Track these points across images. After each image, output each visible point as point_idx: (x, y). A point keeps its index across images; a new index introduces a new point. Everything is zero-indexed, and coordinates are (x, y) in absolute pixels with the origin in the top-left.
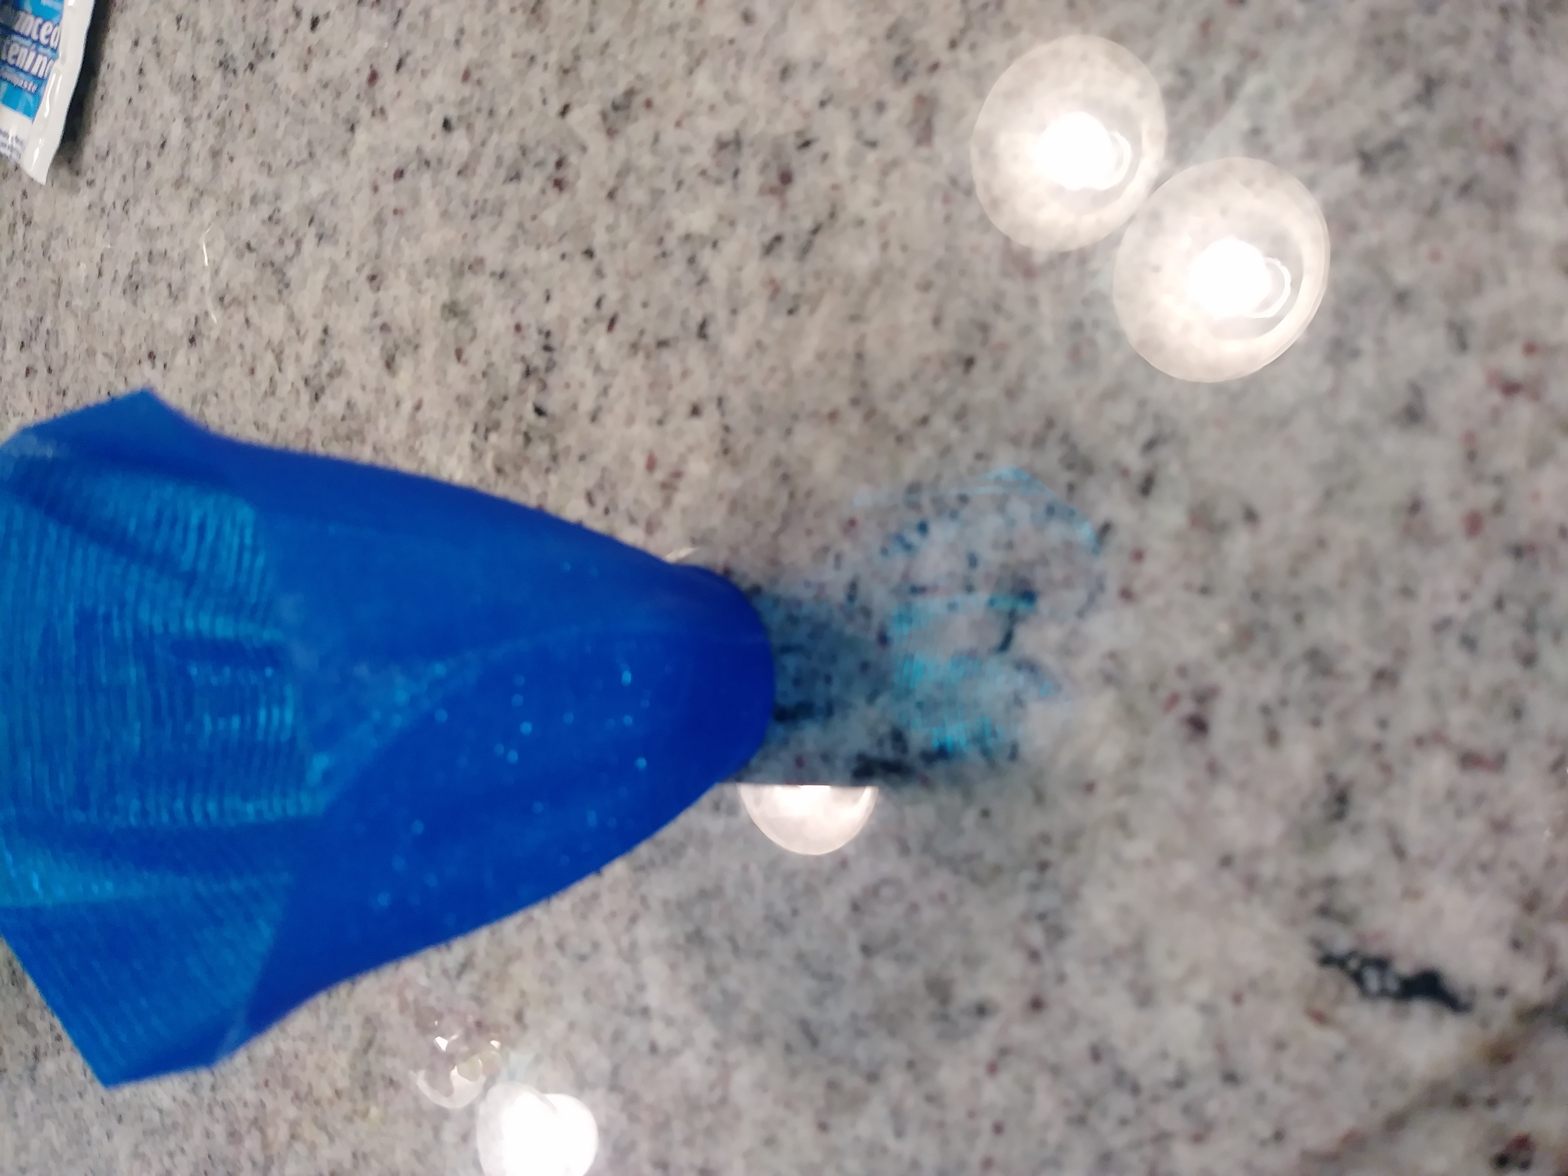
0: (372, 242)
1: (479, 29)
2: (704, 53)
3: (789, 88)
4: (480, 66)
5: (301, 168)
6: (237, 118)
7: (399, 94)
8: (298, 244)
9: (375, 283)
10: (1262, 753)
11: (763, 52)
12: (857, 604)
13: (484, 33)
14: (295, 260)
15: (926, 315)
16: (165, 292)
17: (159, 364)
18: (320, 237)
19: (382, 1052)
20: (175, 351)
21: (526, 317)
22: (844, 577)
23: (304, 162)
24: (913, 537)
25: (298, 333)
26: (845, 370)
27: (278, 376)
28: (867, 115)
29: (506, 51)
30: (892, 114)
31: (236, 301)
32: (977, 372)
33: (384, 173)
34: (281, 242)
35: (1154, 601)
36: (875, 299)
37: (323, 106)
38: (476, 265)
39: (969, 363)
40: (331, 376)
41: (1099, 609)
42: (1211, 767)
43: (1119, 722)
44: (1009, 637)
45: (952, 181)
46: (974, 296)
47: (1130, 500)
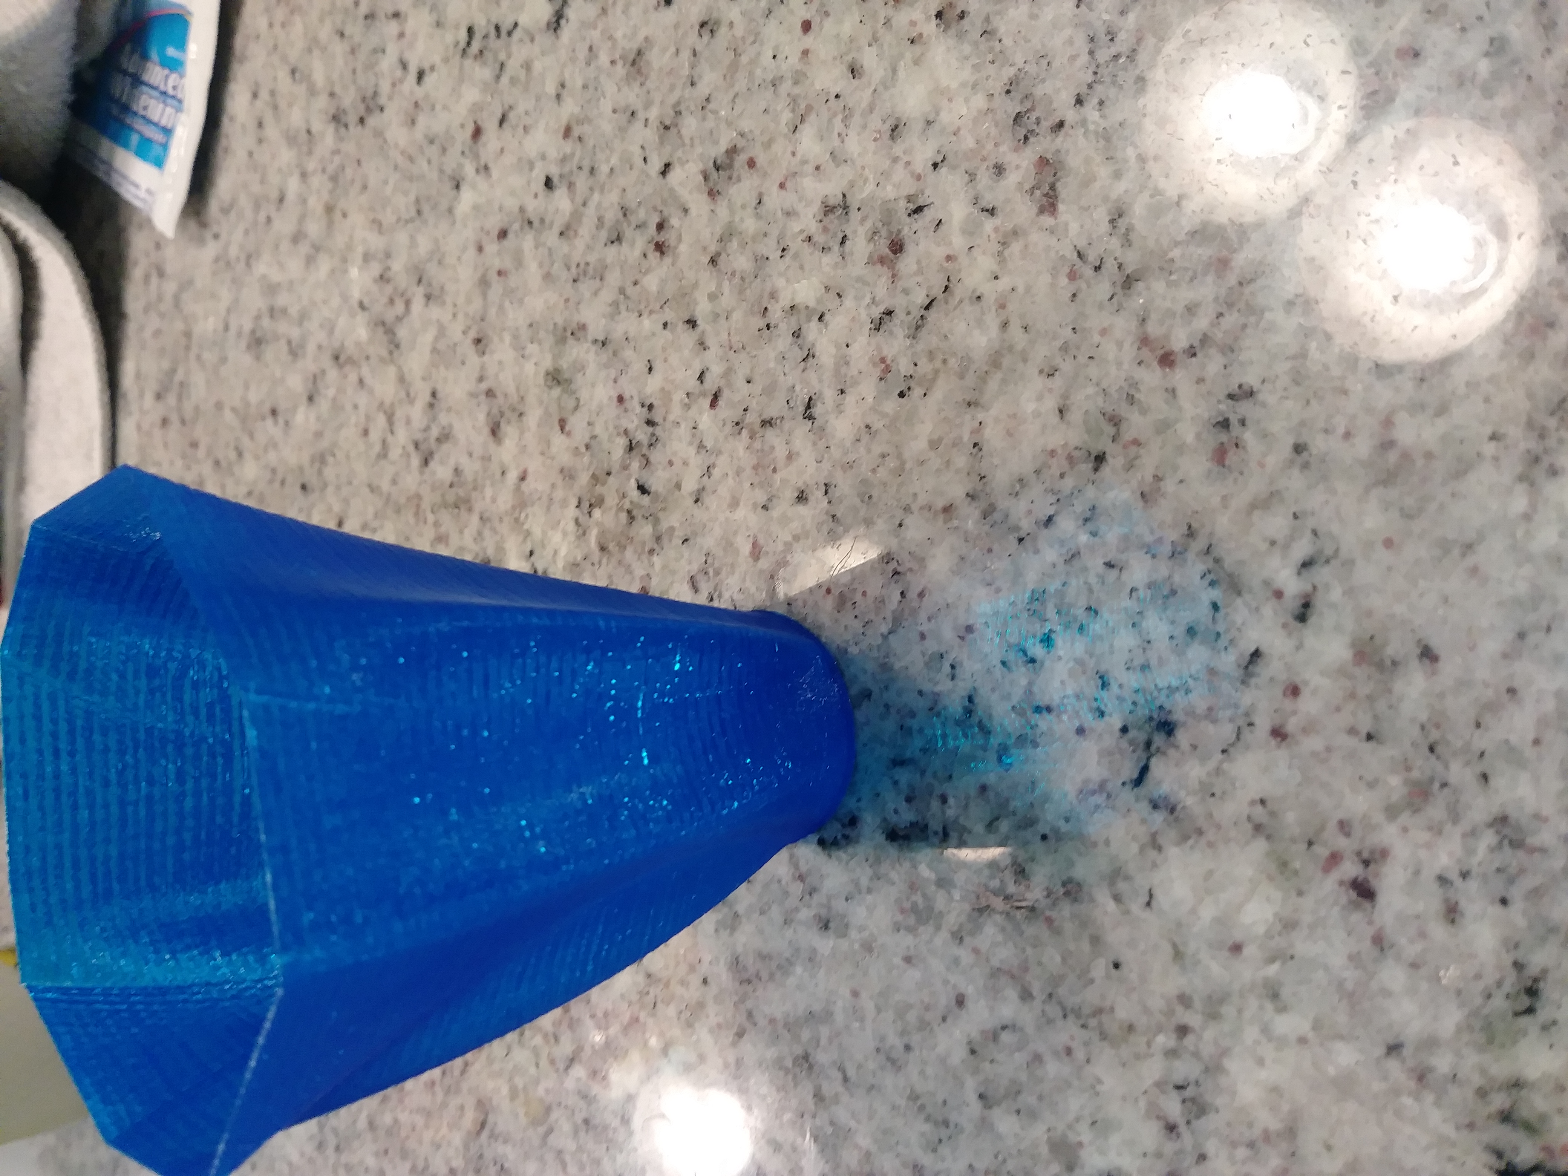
0: (476, 305)
1: (579, 83)
2: (809, 108)
3: (898, 149)
4: (580, 122)
5: (410, 225)
6: (349, 172)
7: (502, 150)
8: (408, 303)
9: (481, 346)
10: (1439, 931)
11: (871, 109)
12: (975, 719)
13: (585, 87)
14: (405, 320)
15: (1051, 404)
16: (285, 348)
17: (281, 421)
18: (428, 297)
19: (493, 1136)
20: (295, 408)
21: (629, 390)
22: (962, 688)
23: (411, 220)
24: (1037, 650)
25: (408, 395)
26: (961, 460)
27: (390, 439)
28: (984, 178)
29: (606, 106)
30: (1012, 178)
31: (351, 361)
32: (1106, 470)
34: (391, 301)
35: (1313, 743)
36: (993, 384)
37: (429, 162)
38: (578, 331)
39: (1100, 459)
40: (439, 440)
41: (1247, 748)
42: (1378, 941)
43: (1270, 878)
44: (1144, 770)
45: (1080, 255)
46: (1104, 384)
47: (1285, 626)
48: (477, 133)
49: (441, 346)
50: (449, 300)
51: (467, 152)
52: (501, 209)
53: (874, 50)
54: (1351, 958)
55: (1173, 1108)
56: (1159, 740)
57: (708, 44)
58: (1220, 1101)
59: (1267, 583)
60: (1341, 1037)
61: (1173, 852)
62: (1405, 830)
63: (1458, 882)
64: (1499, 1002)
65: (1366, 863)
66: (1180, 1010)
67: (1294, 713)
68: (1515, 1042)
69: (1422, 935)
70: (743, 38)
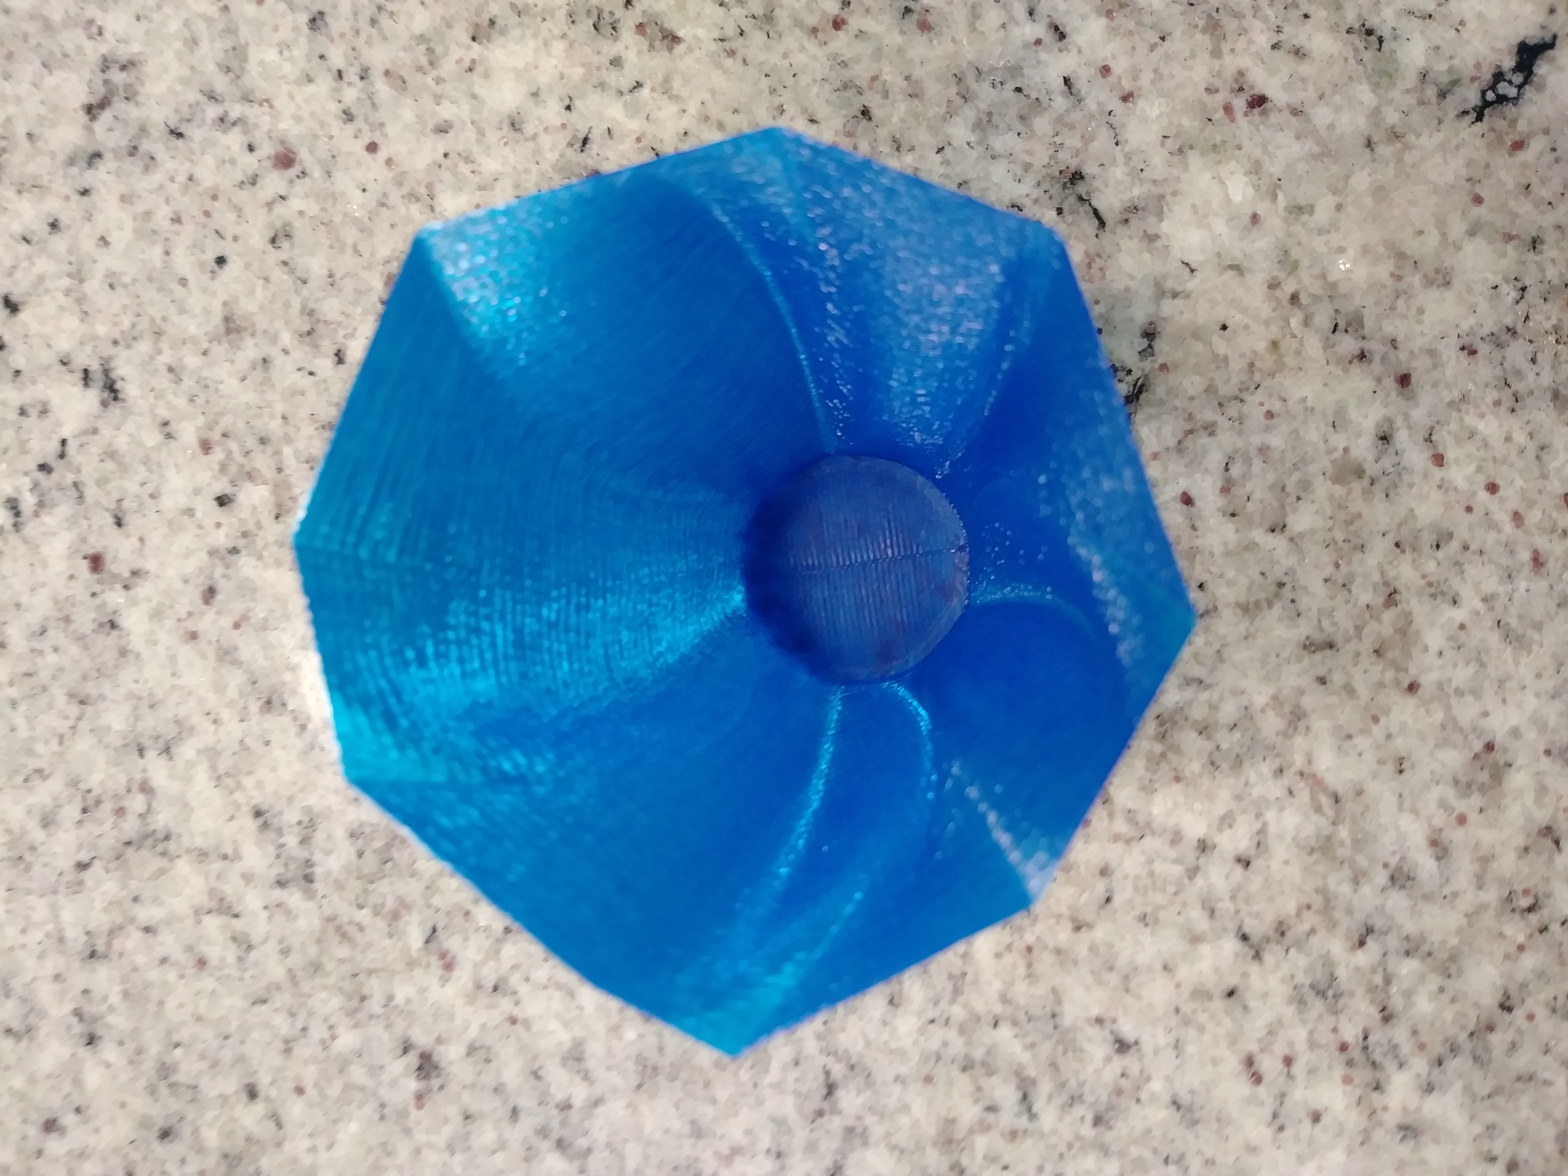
0: (236, 679)
2: (430, 186)
3: (530, 129)
4: (213, 425)
5: (83, 725)
7: (141, 540)
8: (146, 788)
9: (276, 702)
10: (1305, 69)
11: (481, 133)
13: (192, 398)
14: (155, 805)
18: (167, 750)
23: (80, 718)
25: (225, 857)
27: (239, 925)
28: (611, 76)
30: (631, 57)
31: (114, 931)
32: (875, 112)
33: (190, 614)
34: (120, 812)
35: (1146, 79)
37: (56, 650)
39: (865, 113)
40: (304, 841)
41: (1124, 126)
42: (1296, 112)
43: (1219, 162)
44: (1096, 213)
45: (722, 40)
46: (819, 78)
47: (1060, 51)
48: (96, 562)
49: (224, 765)
50: (197, 719)
51: (97, 588)
52: (186, 581)
53: (446, 103)
54: (1298, 138)
55: (1348, 345)
56: (1081, 188)
57: (292, 246)
58: (1357, 302)
59: (1026, 46)
60: (1348, 177)
61: (1165, 227)
62: (1232, 51)
63: (1282, 37)
64: (1368, 56)
65: (1241, 89)
66: (1278, 293)
67: (1120, 78)
68: (1396, 61)
69: (1304, 80)
70: (323, 210)
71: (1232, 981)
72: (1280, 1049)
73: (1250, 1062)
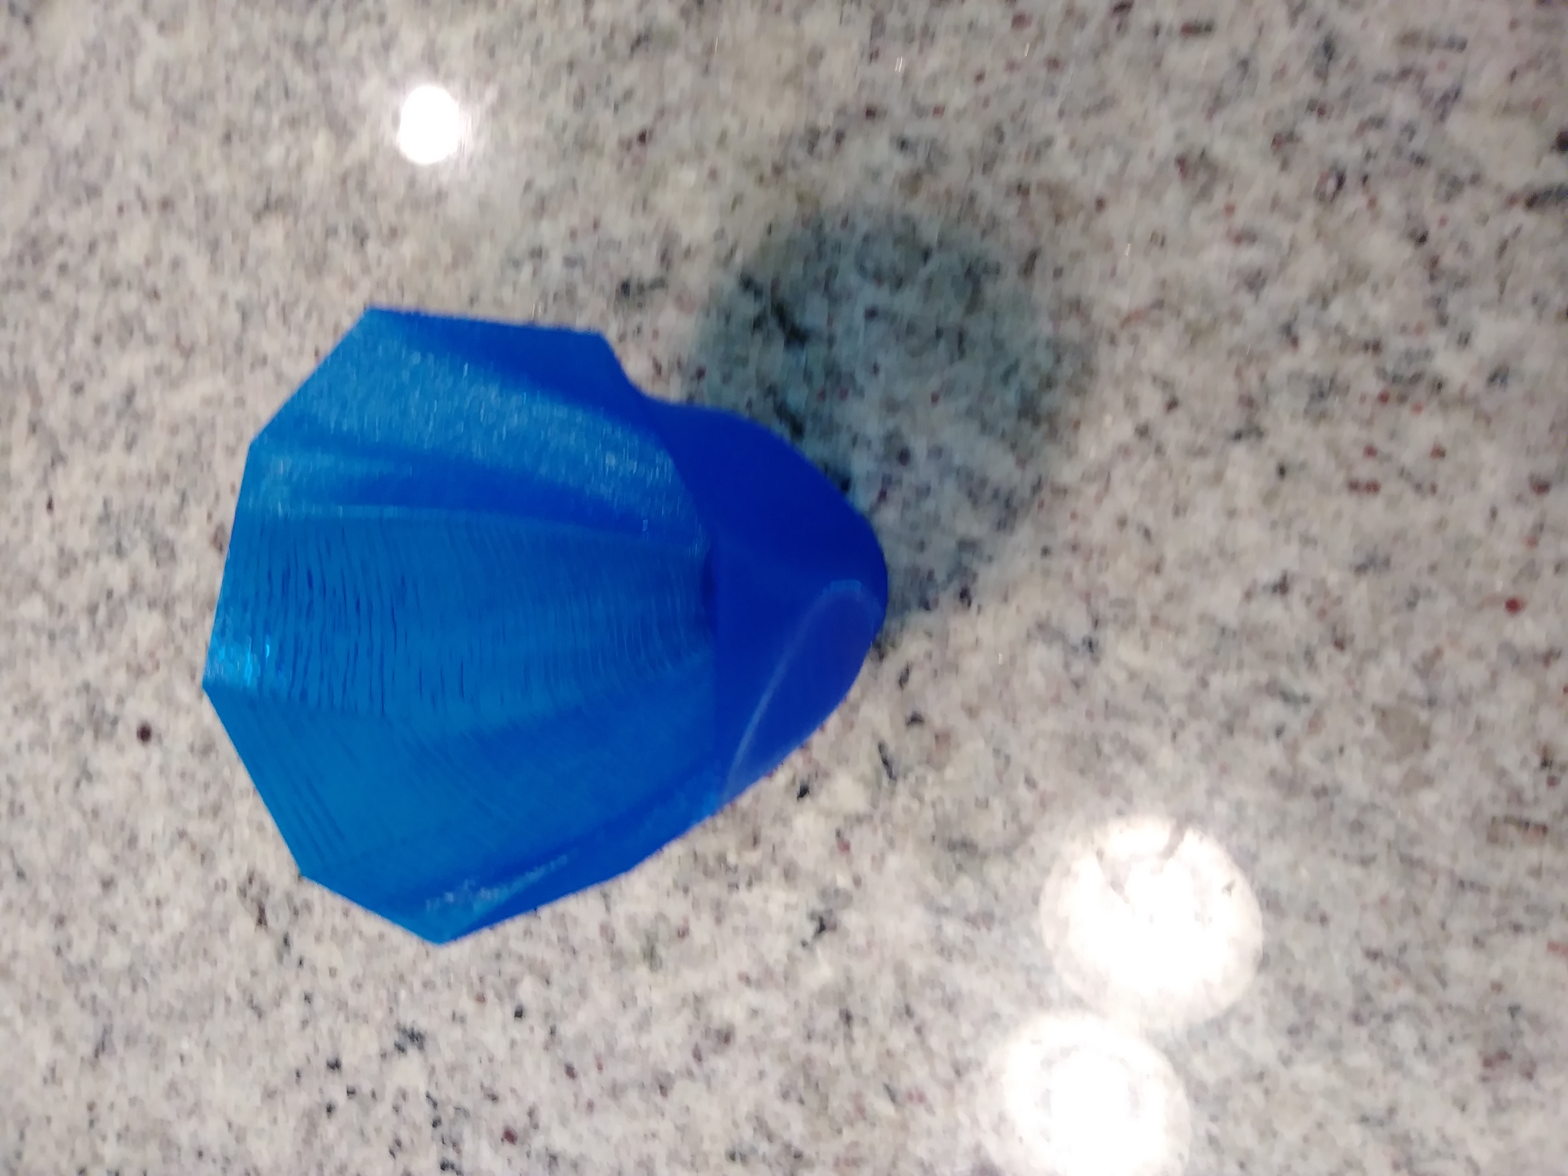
1: (449, 995)
9: (665, 1083)
33: (576, 1096)
38: (608, 935)
41: (611, 237)
43: (665, 182)
47: (547, 258)
50: (645, 1150)
51: (526, 1149)
52: (554, 1081)
54: (678, 120)
55: (826, 146)
56: (633, 287)
58: (801, 123)
59: (533, 280)
60: (718, 96)
61: (686, 240)
62: (605, 141)
63: (613, 103)
64: (652, 49)
65: (629, 146)
66: (767, 180)
67: (583, 226)
68: (665, 30)
69: (645, 100)
71: (1271, 466)
72: (1356, 453)
73: (1354, 486)
